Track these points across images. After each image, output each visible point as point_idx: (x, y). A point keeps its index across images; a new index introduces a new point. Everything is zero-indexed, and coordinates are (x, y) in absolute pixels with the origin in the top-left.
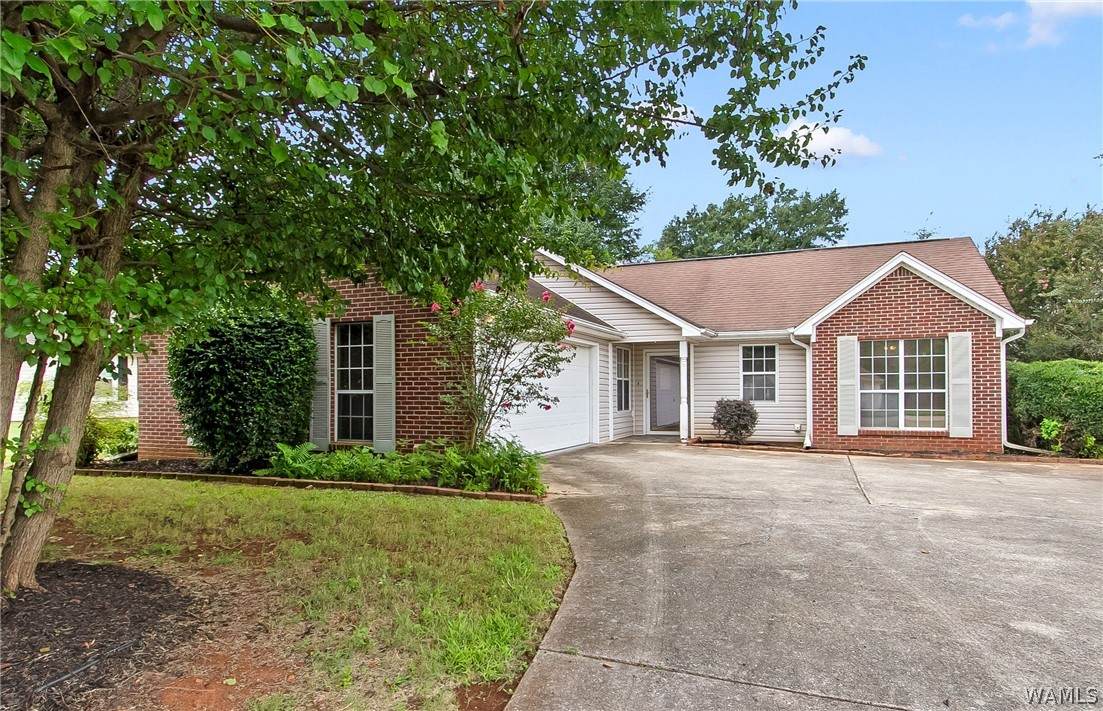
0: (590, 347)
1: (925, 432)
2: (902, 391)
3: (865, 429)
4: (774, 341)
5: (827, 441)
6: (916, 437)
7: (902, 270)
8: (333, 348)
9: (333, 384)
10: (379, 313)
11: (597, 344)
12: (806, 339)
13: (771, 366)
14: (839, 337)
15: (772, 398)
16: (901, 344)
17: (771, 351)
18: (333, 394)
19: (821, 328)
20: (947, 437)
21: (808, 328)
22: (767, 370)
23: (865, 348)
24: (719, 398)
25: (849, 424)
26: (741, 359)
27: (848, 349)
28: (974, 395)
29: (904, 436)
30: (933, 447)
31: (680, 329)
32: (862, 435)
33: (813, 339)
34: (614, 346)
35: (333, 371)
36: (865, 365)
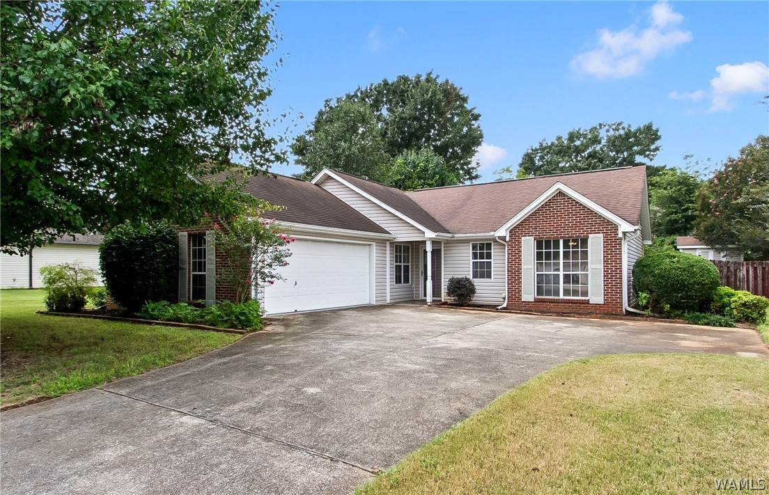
0: (370, 245)
1: (574, 300)
2: (561, 273)
3: (539, 297)
4: (490, 240)
5: (515, 305)
6: (569, 303)
7: (560, 193)
8: (189, 249)
9: (189, 269)
10: (208, 230)
11: (374, 243)
12: (503, 238)
13: (489, 256)
14: (522, 238)
15: (489, 276)
16: (561, 242)
17: (489, 246)
18: (189, 274)
19: (513, 231)
20: (588, 303)
21: (503, 232)
22: (487, 259)
23: (539, 244)
24: (451, 277)
25: (529, 294)
26: (471, 252)
27: (528, 245)
28: (605, 276)
29: (561, 303)
30: (579, 309)
31: (424, 233)
32: (536, 301)
33: (508, 239)
34: (391, 243)
35: (189, 261)
36: (539, 256)
